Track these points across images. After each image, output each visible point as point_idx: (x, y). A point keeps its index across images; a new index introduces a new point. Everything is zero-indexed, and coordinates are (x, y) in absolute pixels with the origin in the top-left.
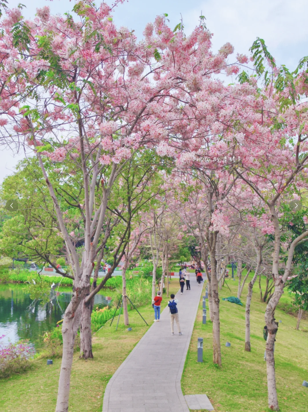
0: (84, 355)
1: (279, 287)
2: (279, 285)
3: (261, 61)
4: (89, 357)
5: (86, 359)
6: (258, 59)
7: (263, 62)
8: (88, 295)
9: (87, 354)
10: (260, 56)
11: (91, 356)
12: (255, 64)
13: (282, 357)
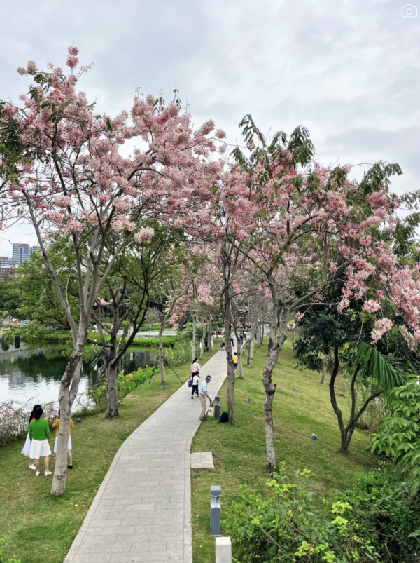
0: (110, 414)
1: (276, 351)
2: (275, 349)
3: (252, 137)
4: (115, 415)
5: (112, 417)
6: (248, 135)
7: (253, 138)
8: (114, 358)
9: (113, 413)
10: (250, 132)
11: (117, 415)
12: (246, 140)
13: (300, 411)
